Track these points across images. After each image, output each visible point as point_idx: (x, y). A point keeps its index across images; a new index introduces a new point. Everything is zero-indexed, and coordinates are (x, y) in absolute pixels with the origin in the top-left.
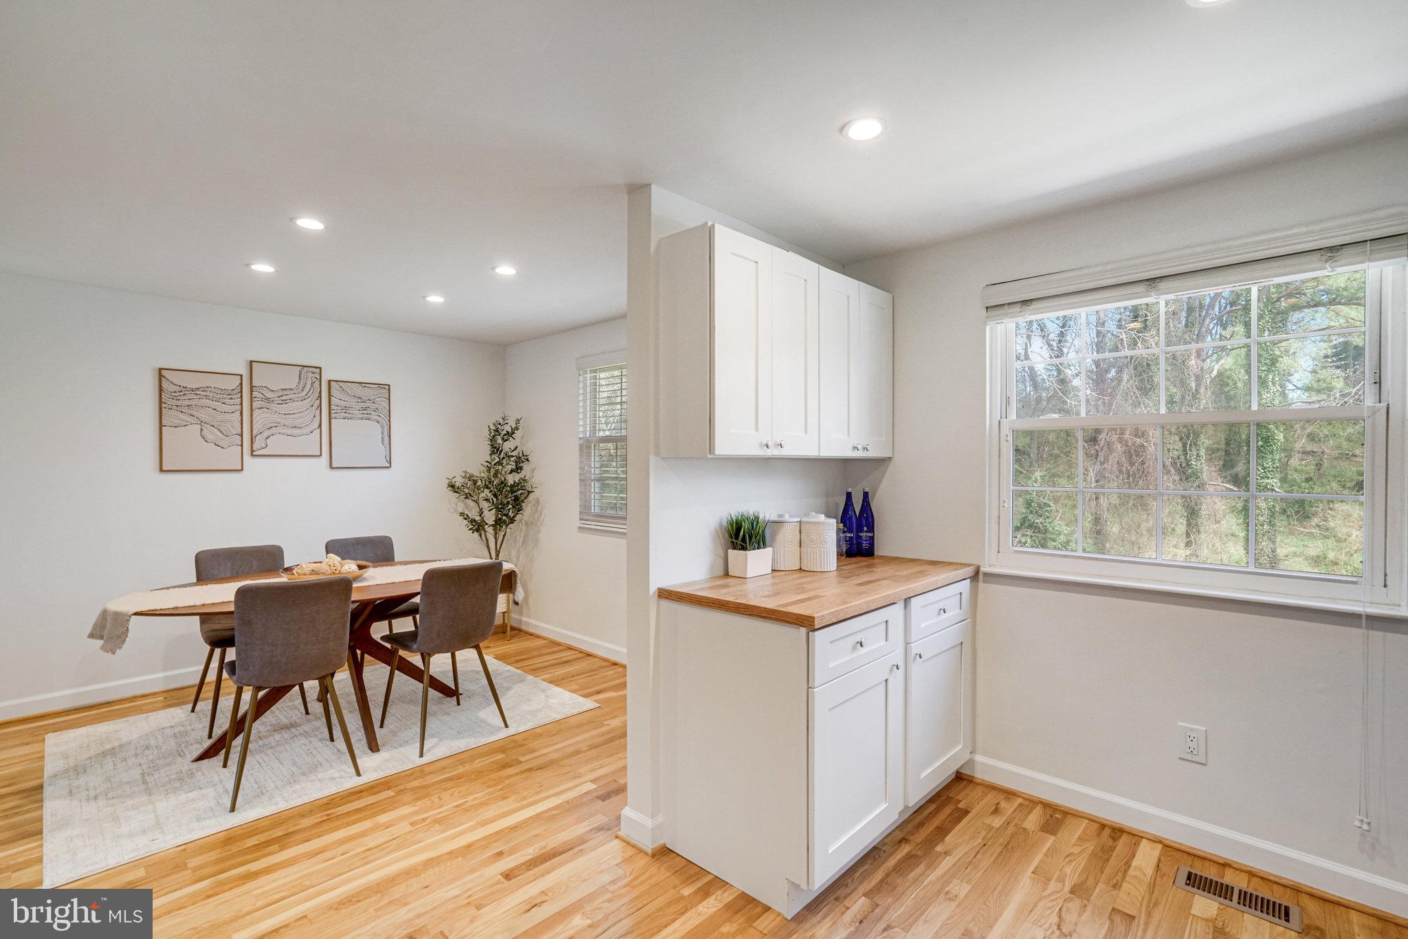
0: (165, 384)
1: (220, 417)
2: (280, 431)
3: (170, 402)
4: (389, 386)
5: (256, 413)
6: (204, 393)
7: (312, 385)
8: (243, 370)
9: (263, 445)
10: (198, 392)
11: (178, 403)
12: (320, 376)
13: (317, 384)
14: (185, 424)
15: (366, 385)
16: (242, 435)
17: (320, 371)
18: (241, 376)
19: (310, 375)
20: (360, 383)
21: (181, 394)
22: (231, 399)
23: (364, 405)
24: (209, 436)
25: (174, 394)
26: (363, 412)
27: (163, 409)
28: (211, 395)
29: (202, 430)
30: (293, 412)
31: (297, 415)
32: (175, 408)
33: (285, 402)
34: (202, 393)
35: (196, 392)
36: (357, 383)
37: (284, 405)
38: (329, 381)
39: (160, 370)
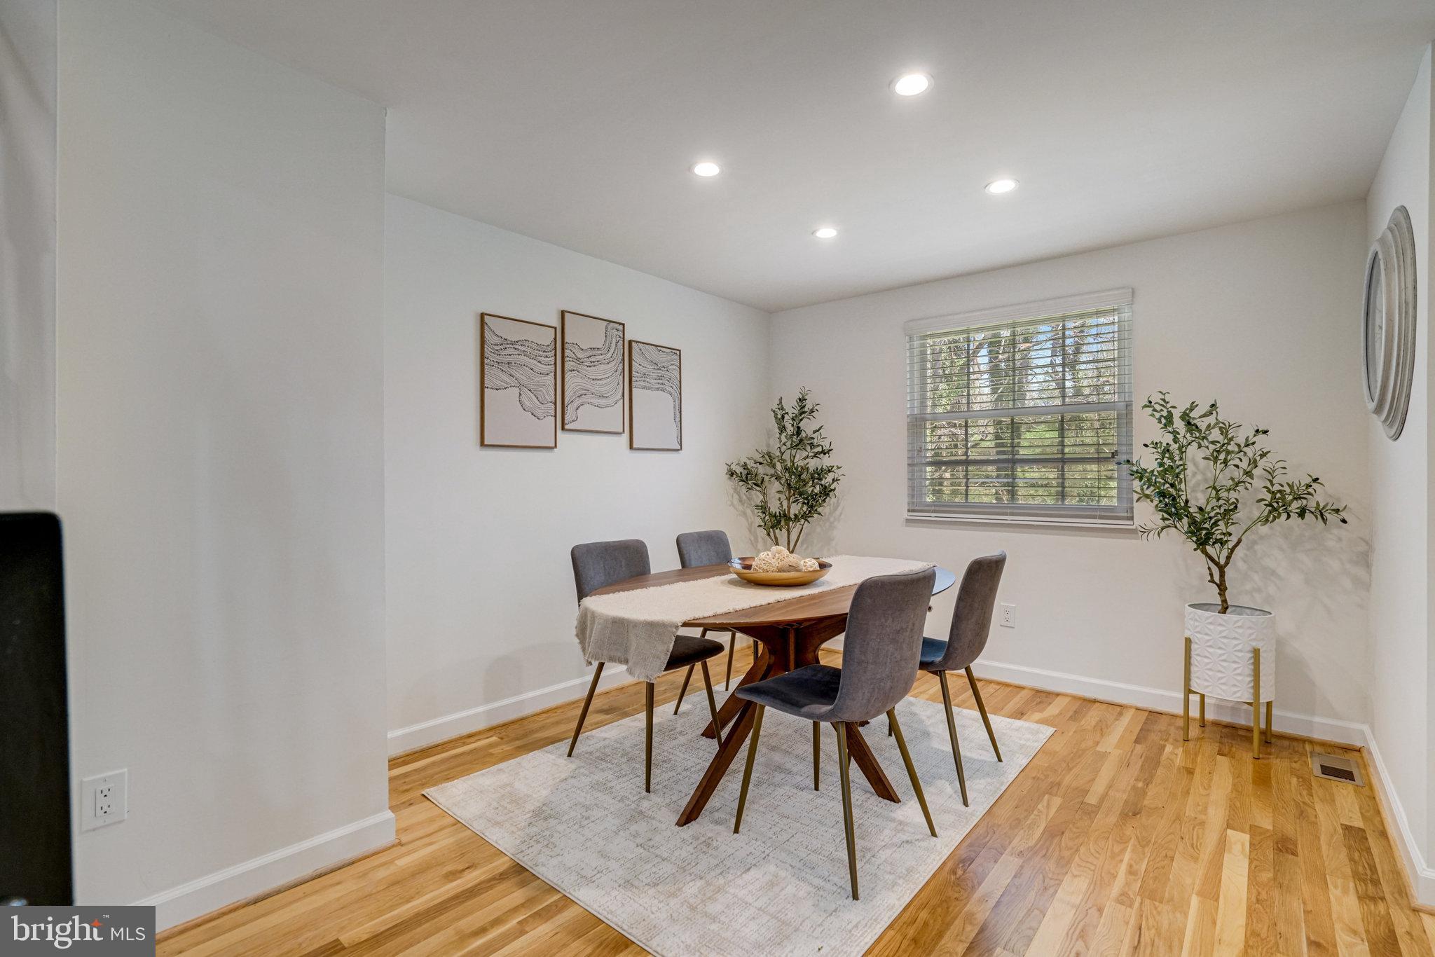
0: (487, 334)
1: (537, 379)
2: (589, 400)
3: (494, 358)
4: (680, 351)
5: (568, 376)
6: (522, 348)
7: (616, 345)
8: (555, 322)
9: (574, 418)
10: (517, 347)
11: (501, 359)
12: (624, 335)
13: (621, 342)
14: (506, 386)
15: (662, 349)
16: (555, 404)
17: (624, 327)
18: (555, 328)
19: (615, 332)
20: (656, 346)
21: (502, 347)
22: (546, 357)
23: (660, 373)
24: (527, 403)
25: (496, 348)
26: (658, 381)
27: (486, 366)
28: (529, 350)
29: (520, 395)
30: (600, 377)
31: (604, 382)
32: (496, 364)
33: (593, 364)
34: (520, 347)
35: (514, 346)
36: (654, 345)
37: (593, 368)
38: (630, 342)
39: (482, 315)
